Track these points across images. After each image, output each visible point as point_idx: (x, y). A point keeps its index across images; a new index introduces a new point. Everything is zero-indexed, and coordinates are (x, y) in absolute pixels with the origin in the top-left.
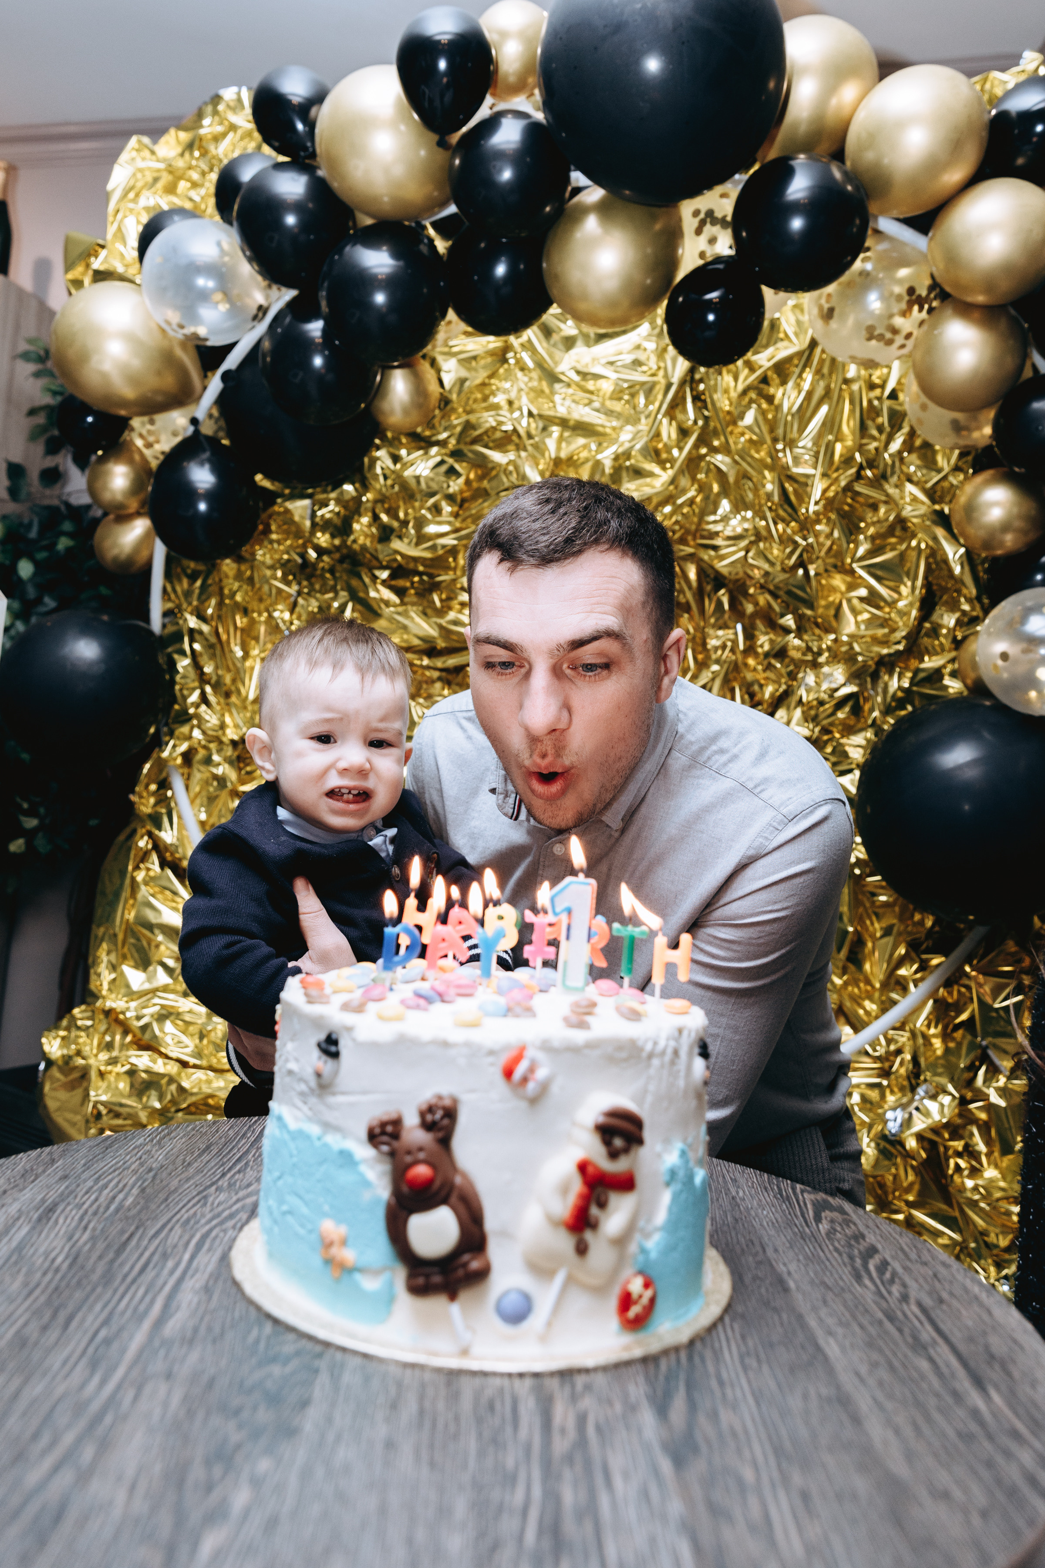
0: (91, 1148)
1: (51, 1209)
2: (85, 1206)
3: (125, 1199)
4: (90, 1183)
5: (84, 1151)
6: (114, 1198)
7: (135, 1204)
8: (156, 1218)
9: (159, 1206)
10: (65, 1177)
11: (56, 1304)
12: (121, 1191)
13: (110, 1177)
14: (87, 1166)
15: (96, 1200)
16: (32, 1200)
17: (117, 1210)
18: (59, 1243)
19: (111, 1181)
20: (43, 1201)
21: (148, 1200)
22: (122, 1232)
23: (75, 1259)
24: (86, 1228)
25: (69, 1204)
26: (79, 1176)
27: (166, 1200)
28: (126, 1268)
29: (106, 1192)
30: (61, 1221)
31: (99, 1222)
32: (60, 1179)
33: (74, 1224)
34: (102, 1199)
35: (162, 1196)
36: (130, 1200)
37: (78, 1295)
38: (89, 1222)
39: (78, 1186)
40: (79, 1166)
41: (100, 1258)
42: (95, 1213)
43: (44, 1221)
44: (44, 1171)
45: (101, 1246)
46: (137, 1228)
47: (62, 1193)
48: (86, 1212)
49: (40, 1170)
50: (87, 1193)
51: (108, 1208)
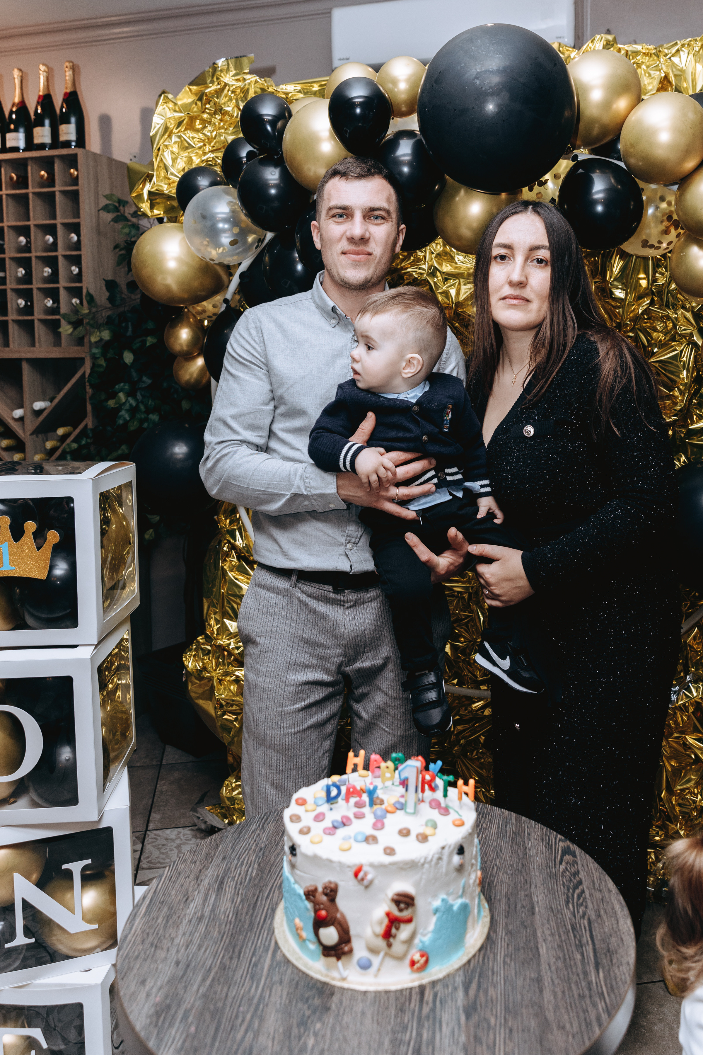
0: (233, 834)
1: (222, 882)
2: (236, 878)
3: (252, 872)
4: (236, 862)
5: (230, 836)
6: (247, 871)
7: (257, 875)
8: (266, 885)
9: (267, 876)
10: (224, 858)
11: (234, 943)
12: (250, 866)
13: (244, 856)
14: (233, 849)
15: (240, 874)
16: (213, 875)
17: (250, 880)
18: (229, 904)
19: (244, 859)
20: (218, 876)
21: (262, 872)
22: (254, 895)
23: (236, 914)
24: (238, 894)
25: (229, 878)
26: (230, 857)
27: (270, 871)
28: (258, 919)
29: (244, 867)
30: (227, 890)
31: (243, 889)
32: (223, 859)
33: (233, 891)
34: (242, 873)
35: (268, 868)
36: (255, 872)
37: (241, 937)
38: (239, 890)
39: (231, 863)
40: (229, 849)
41: (247, 913)
42: (241, 884)
43: (220, 890)
44: (215, 854)
45: (246, 905)
46: (260, 892)
47: (225, 869)
48: (237, 882)
49: (213, 854)
50: (235, 869)
51: (246, 879)
